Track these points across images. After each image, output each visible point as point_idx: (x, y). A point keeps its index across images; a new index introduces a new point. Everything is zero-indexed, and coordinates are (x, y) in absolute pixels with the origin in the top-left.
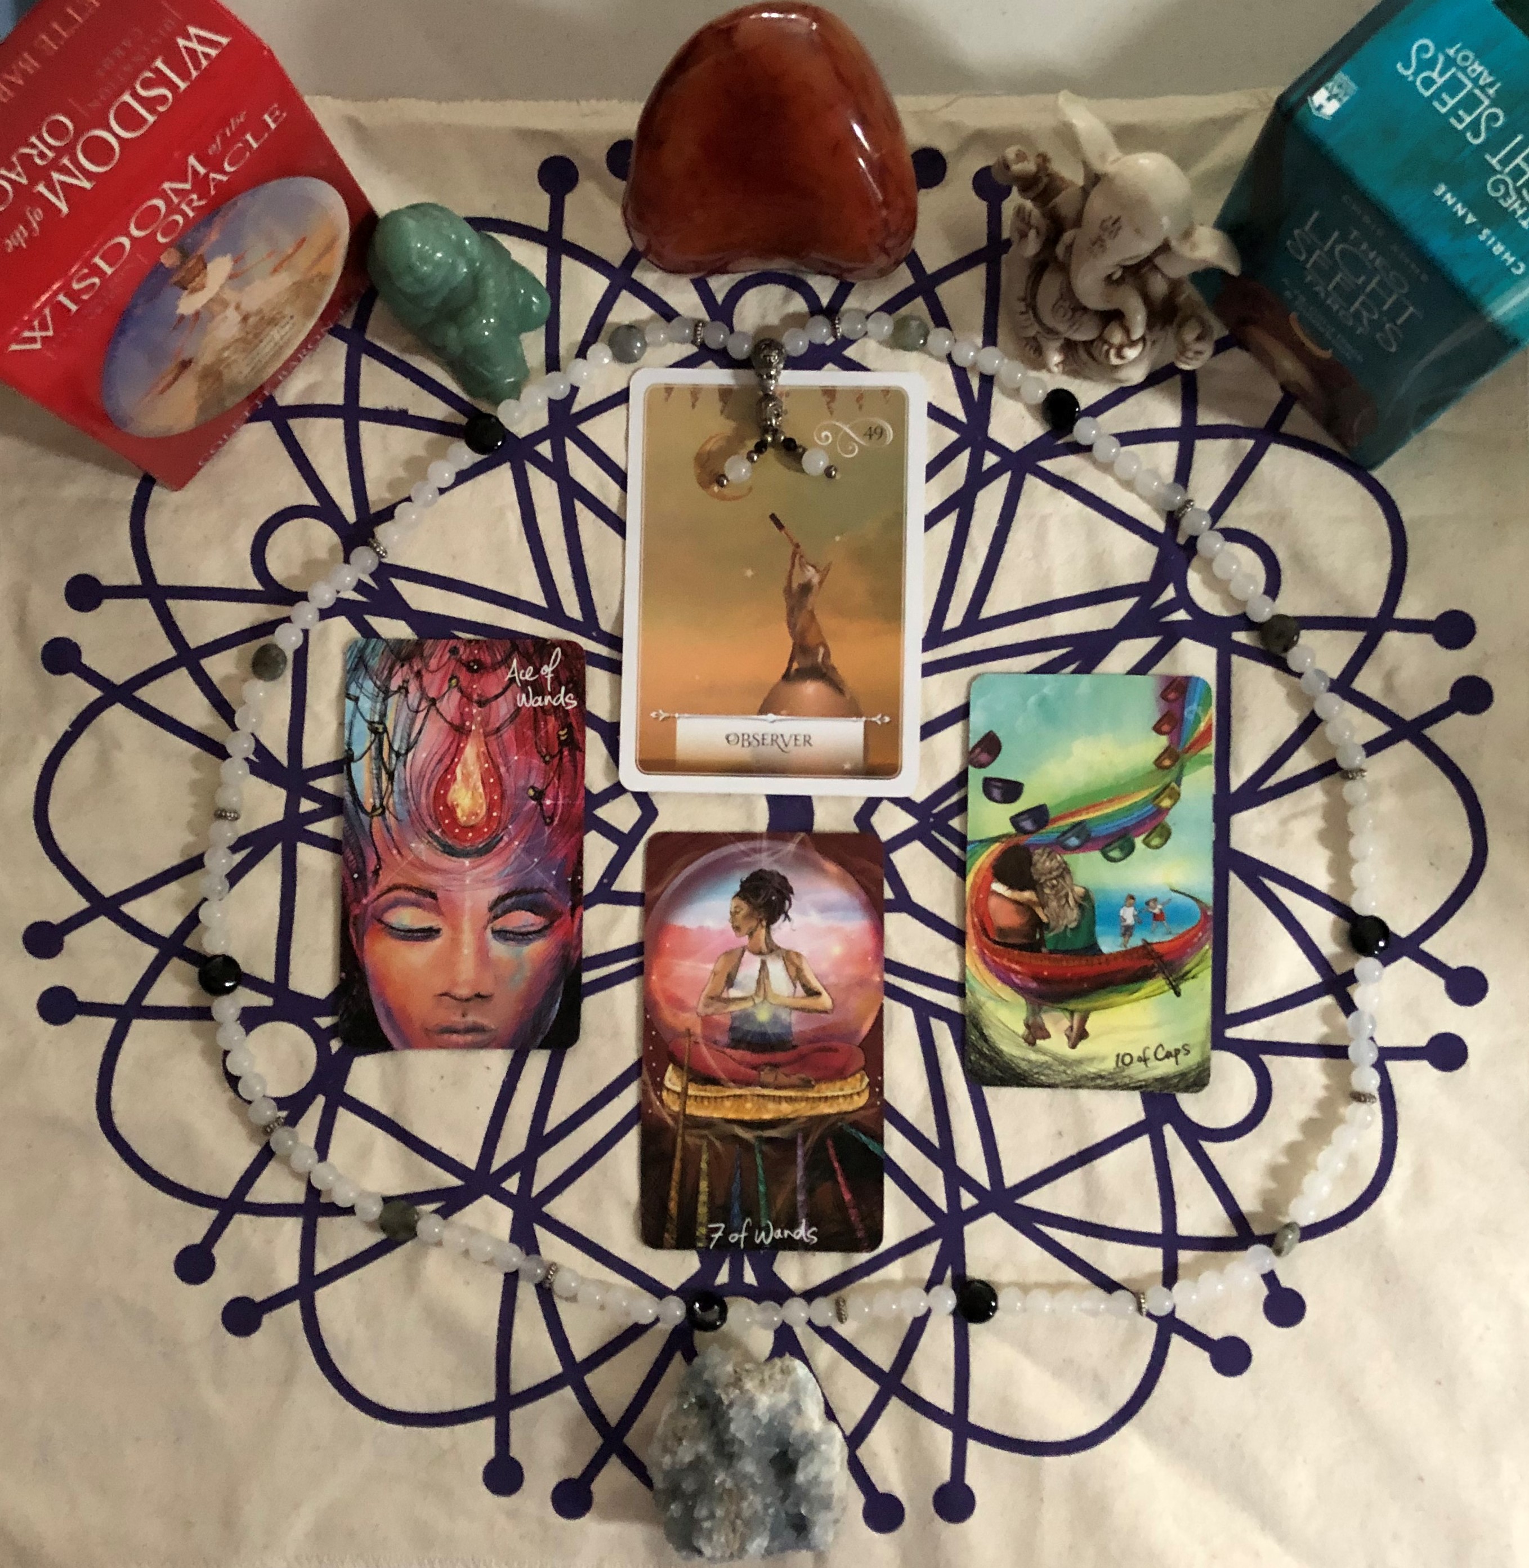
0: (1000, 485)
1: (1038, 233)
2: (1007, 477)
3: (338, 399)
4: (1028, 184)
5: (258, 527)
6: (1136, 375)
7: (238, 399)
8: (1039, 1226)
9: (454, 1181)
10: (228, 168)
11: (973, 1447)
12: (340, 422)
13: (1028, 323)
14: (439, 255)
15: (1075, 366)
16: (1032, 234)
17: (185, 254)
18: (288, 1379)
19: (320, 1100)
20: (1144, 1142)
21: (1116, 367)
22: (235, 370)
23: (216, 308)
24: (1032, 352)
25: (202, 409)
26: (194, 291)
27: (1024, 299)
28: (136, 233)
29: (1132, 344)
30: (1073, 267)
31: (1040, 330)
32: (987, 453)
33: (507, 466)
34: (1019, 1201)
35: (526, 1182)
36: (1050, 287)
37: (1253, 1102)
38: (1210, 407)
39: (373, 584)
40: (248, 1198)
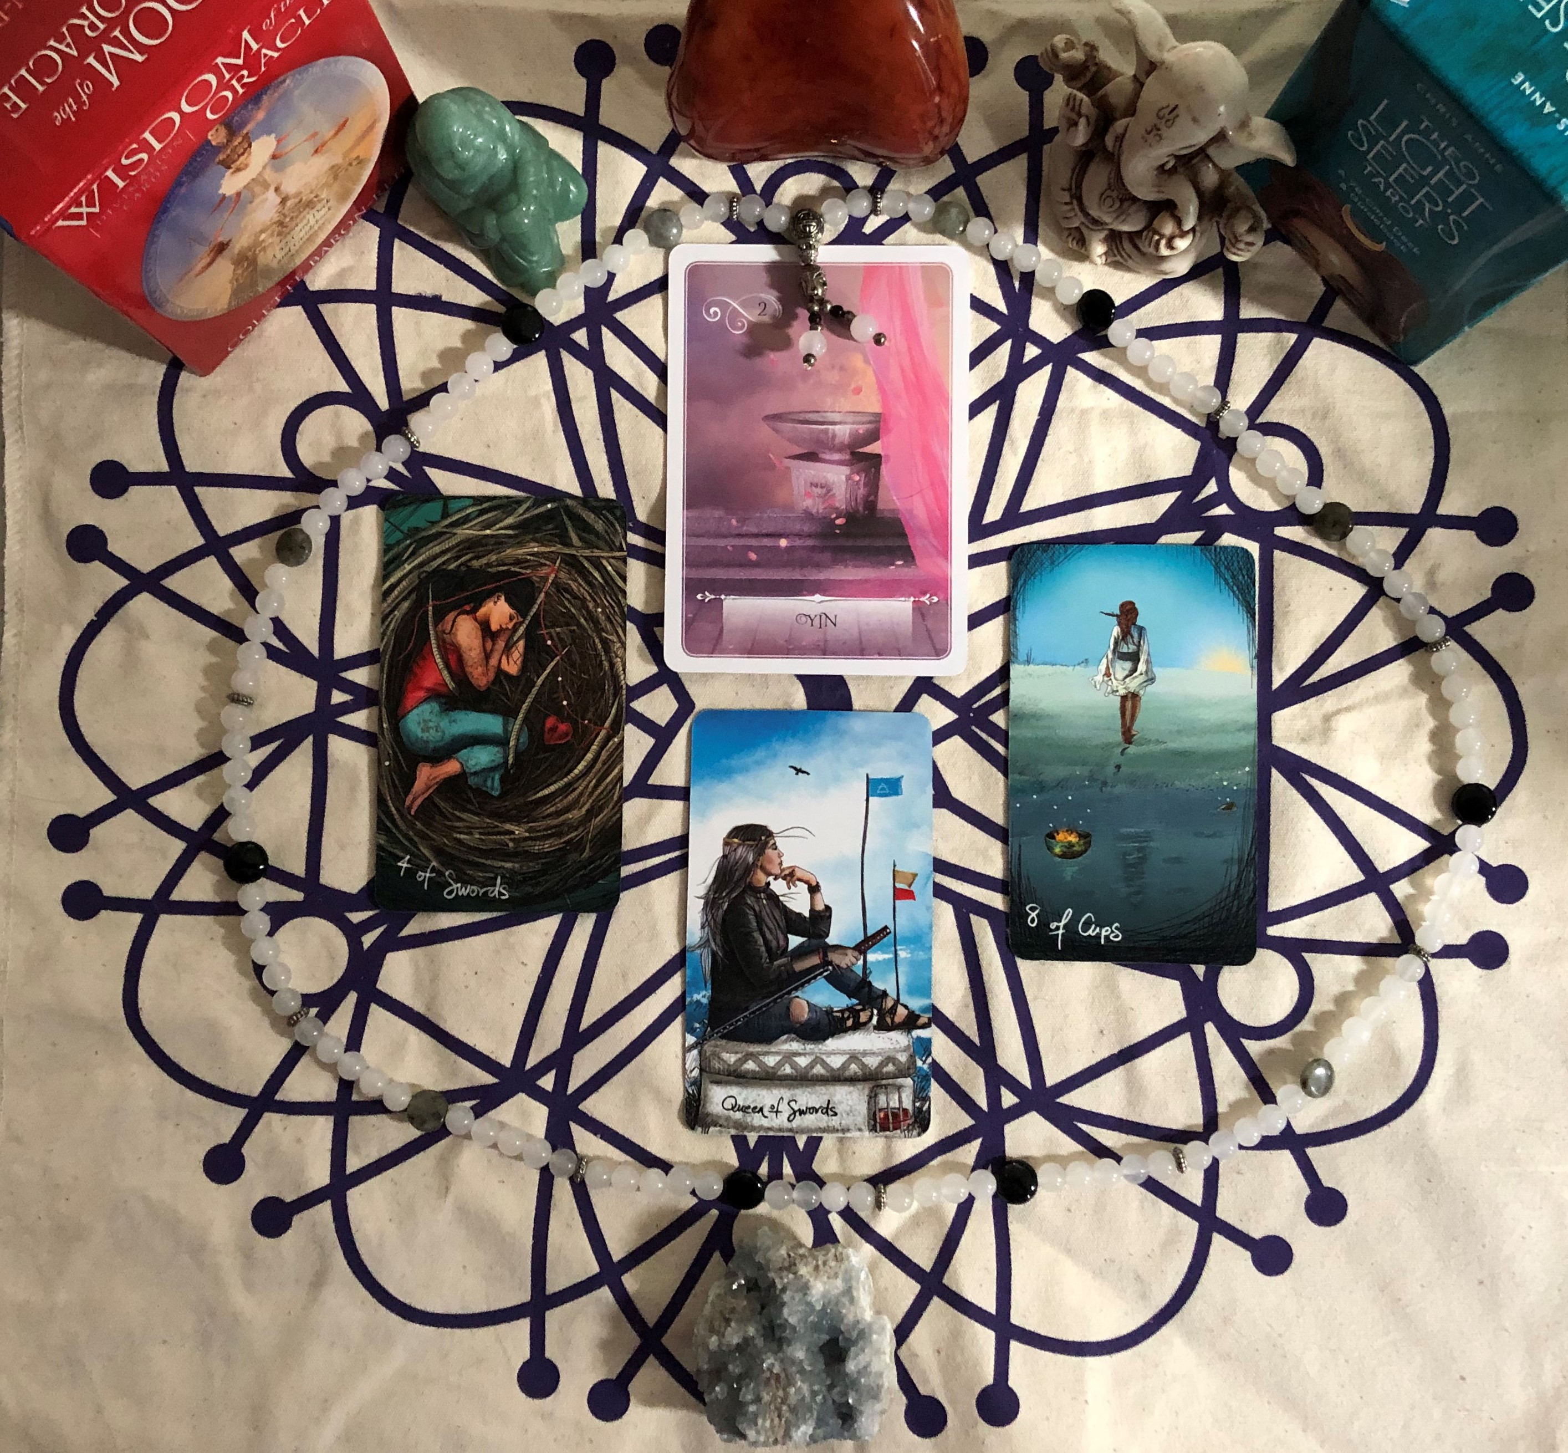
0: (1042, 377)
1: (1088, 123)
2: (1048, 369)
3: (371, 285)
4: (1074, 73)
5: (288, 414)
6: (1181, 267)
7: (270, 284)
8: (1080, 1125)
9: (486, 1079)
10: (280, 44)
11: (1016, 1347)
12: (373, 307)
13: (1072, 214)
14: (480, 140)
15: (1119, 258)
16: (1082, 121)
17: (232, 131)
18: (318, 1281)
19: (352, 997)
20: (1184, 1042)
21: (1163, 259)
22: (270, 253)
23: (257, 189)
24: (1075, 242)
25: (235, 293)
26: (238, 170)
27: (1070, 190)
28: (186, 108)
29: (1183, 234)
30: (1123, 158)
31: (1086, 222)
32: (1028, 344)
33: (542, 354)
34: (1060, 1100)
35: (562, 1081)
36: (1097, 177)
37: (1295, 999)
38: (1253, 300)
39: (406, 473)
40: (278, 1097)
